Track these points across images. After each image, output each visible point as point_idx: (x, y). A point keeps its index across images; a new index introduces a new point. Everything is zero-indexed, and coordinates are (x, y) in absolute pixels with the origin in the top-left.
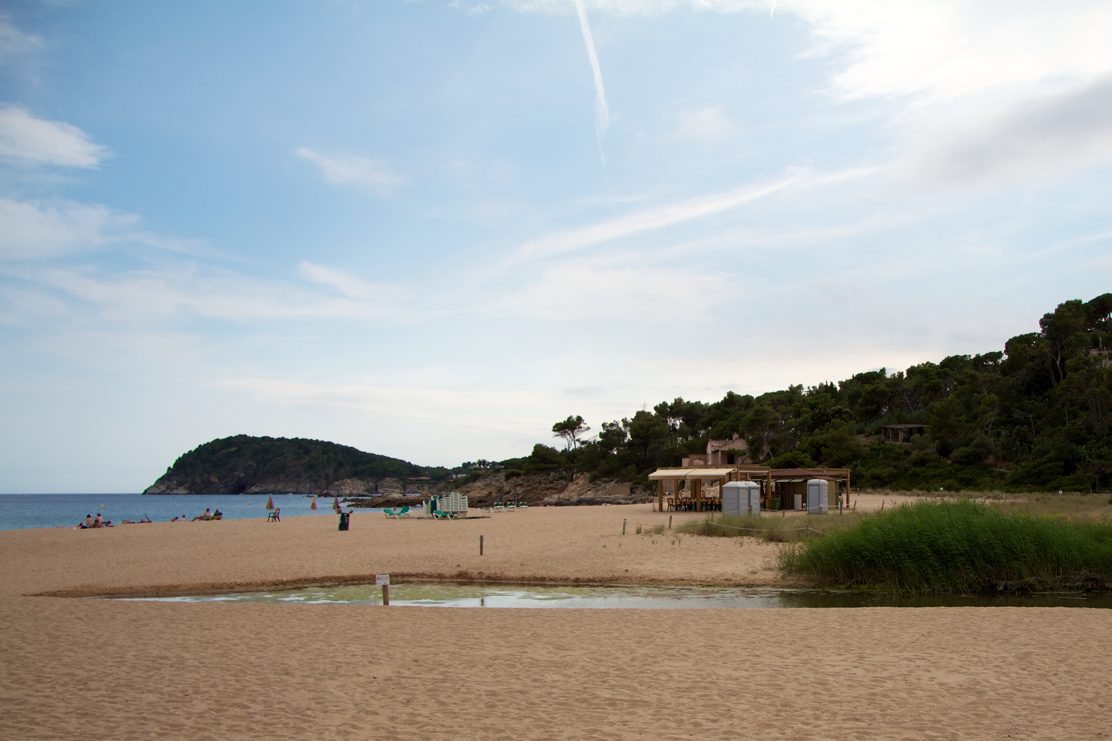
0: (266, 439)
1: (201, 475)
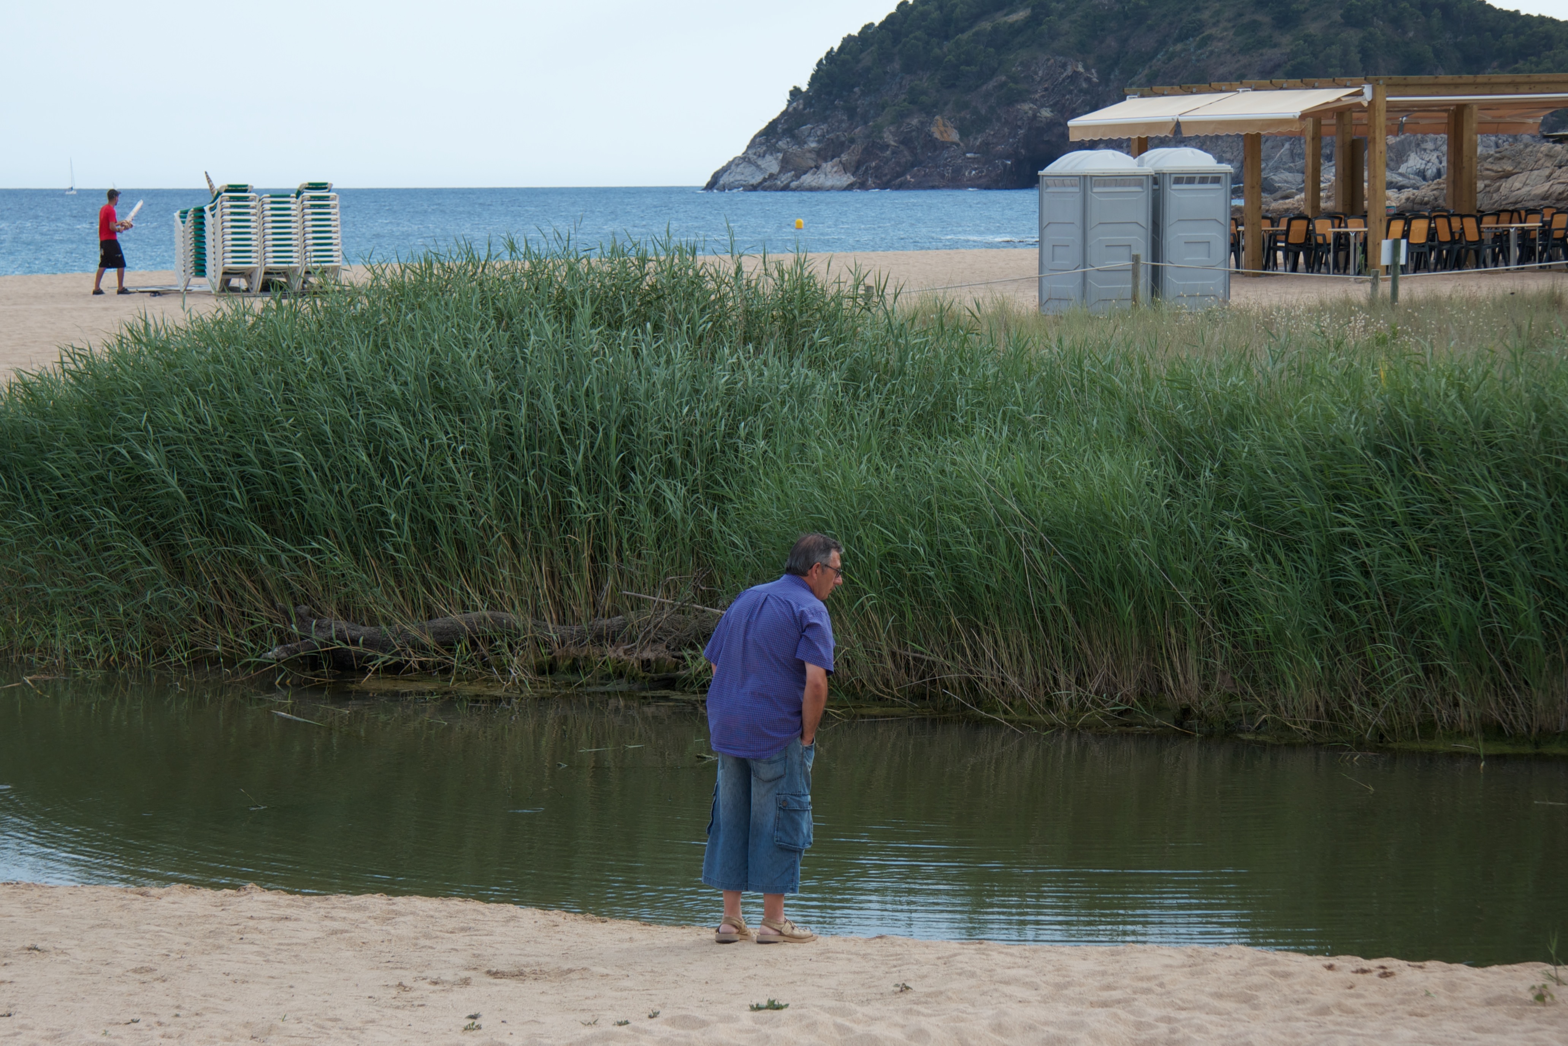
1: (901, 116)
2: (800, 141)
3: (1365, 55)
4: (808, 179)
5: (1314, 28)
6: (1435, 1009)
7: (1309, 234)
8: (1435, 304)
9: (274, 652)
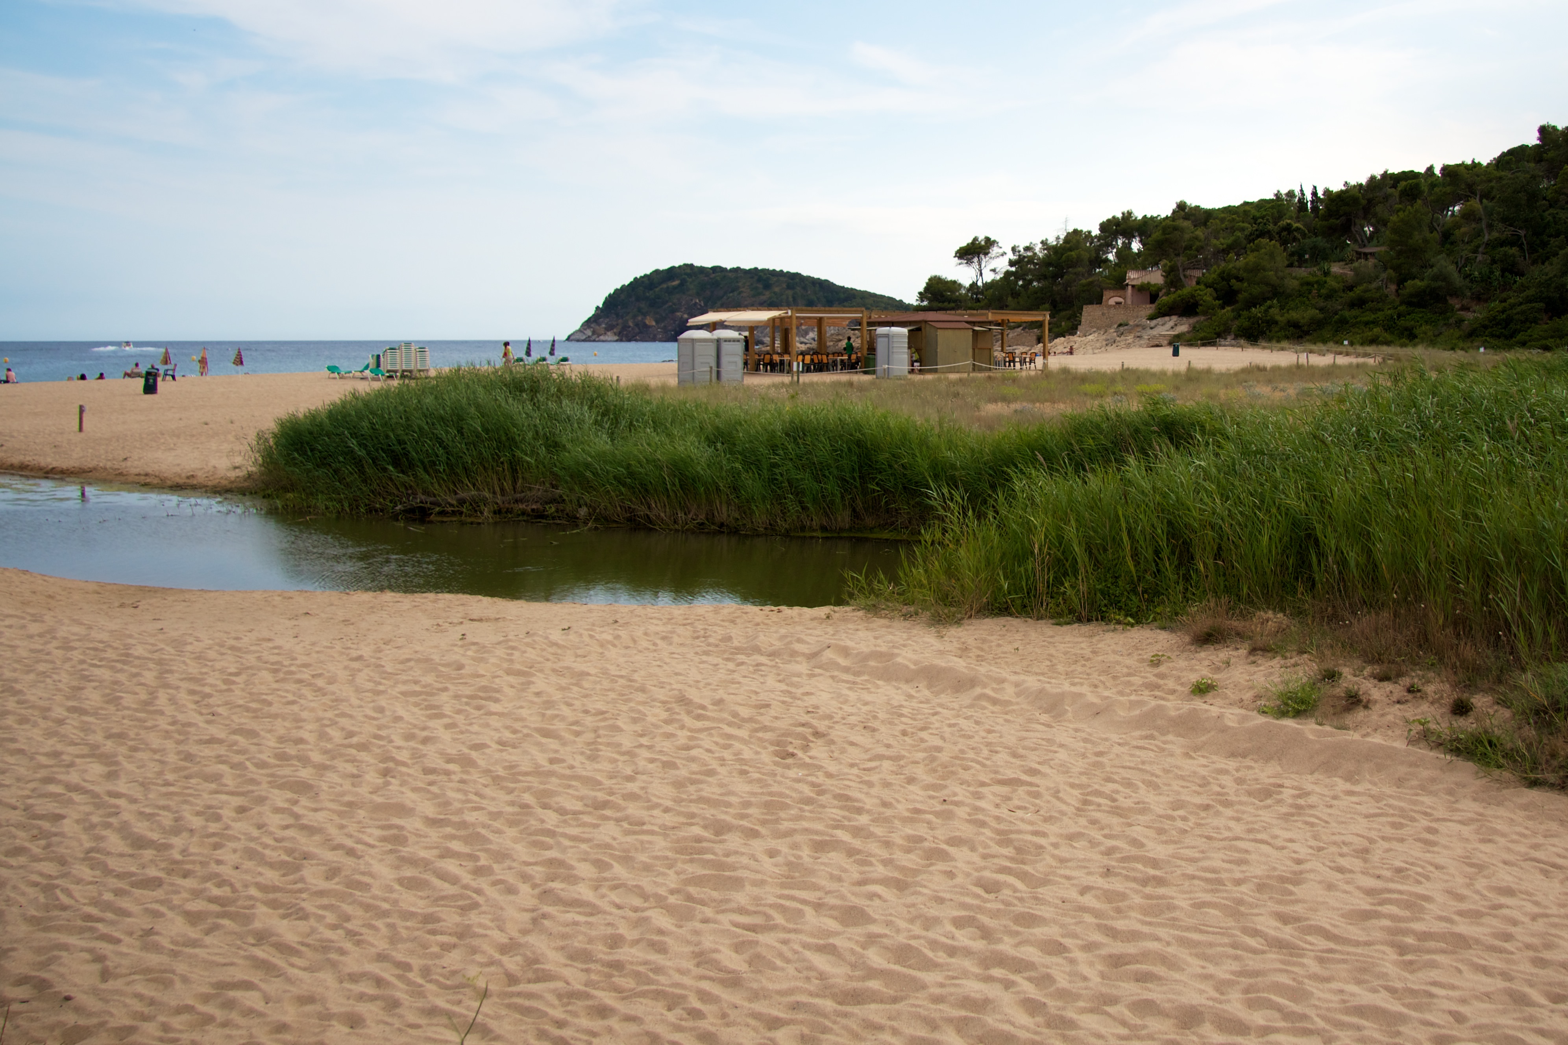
0: (717, 269)
1: (634, 317)
2: (599, 325)
3: (794, 299)
4: (602, 338)
5: (777, 289)
6: (794, 622)
7: (771, 360)
8: (812, 384)
9: (399, 507)
